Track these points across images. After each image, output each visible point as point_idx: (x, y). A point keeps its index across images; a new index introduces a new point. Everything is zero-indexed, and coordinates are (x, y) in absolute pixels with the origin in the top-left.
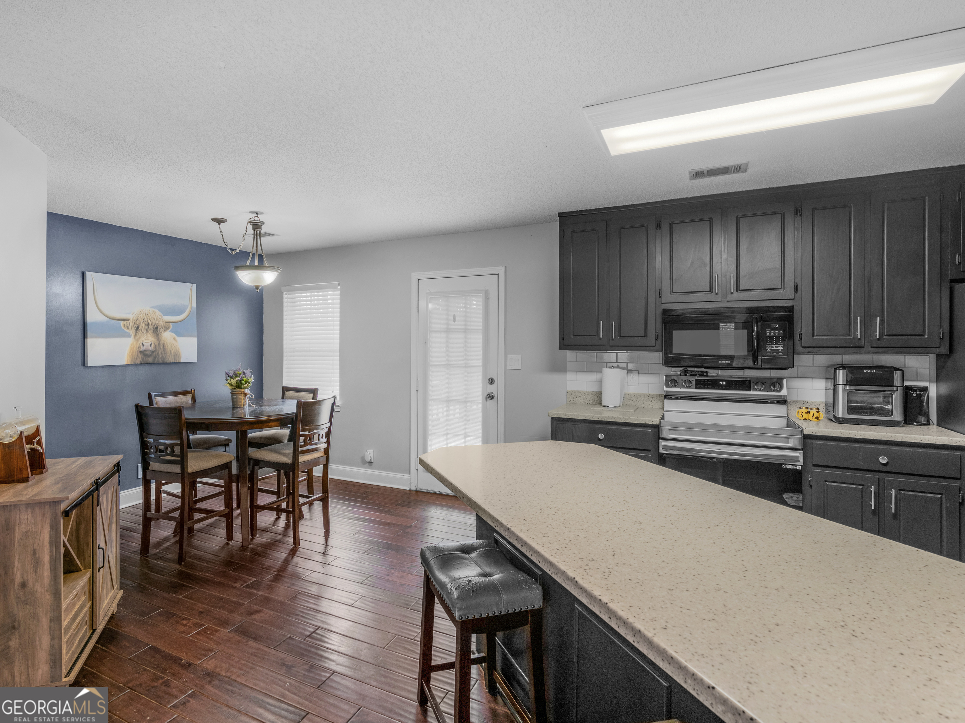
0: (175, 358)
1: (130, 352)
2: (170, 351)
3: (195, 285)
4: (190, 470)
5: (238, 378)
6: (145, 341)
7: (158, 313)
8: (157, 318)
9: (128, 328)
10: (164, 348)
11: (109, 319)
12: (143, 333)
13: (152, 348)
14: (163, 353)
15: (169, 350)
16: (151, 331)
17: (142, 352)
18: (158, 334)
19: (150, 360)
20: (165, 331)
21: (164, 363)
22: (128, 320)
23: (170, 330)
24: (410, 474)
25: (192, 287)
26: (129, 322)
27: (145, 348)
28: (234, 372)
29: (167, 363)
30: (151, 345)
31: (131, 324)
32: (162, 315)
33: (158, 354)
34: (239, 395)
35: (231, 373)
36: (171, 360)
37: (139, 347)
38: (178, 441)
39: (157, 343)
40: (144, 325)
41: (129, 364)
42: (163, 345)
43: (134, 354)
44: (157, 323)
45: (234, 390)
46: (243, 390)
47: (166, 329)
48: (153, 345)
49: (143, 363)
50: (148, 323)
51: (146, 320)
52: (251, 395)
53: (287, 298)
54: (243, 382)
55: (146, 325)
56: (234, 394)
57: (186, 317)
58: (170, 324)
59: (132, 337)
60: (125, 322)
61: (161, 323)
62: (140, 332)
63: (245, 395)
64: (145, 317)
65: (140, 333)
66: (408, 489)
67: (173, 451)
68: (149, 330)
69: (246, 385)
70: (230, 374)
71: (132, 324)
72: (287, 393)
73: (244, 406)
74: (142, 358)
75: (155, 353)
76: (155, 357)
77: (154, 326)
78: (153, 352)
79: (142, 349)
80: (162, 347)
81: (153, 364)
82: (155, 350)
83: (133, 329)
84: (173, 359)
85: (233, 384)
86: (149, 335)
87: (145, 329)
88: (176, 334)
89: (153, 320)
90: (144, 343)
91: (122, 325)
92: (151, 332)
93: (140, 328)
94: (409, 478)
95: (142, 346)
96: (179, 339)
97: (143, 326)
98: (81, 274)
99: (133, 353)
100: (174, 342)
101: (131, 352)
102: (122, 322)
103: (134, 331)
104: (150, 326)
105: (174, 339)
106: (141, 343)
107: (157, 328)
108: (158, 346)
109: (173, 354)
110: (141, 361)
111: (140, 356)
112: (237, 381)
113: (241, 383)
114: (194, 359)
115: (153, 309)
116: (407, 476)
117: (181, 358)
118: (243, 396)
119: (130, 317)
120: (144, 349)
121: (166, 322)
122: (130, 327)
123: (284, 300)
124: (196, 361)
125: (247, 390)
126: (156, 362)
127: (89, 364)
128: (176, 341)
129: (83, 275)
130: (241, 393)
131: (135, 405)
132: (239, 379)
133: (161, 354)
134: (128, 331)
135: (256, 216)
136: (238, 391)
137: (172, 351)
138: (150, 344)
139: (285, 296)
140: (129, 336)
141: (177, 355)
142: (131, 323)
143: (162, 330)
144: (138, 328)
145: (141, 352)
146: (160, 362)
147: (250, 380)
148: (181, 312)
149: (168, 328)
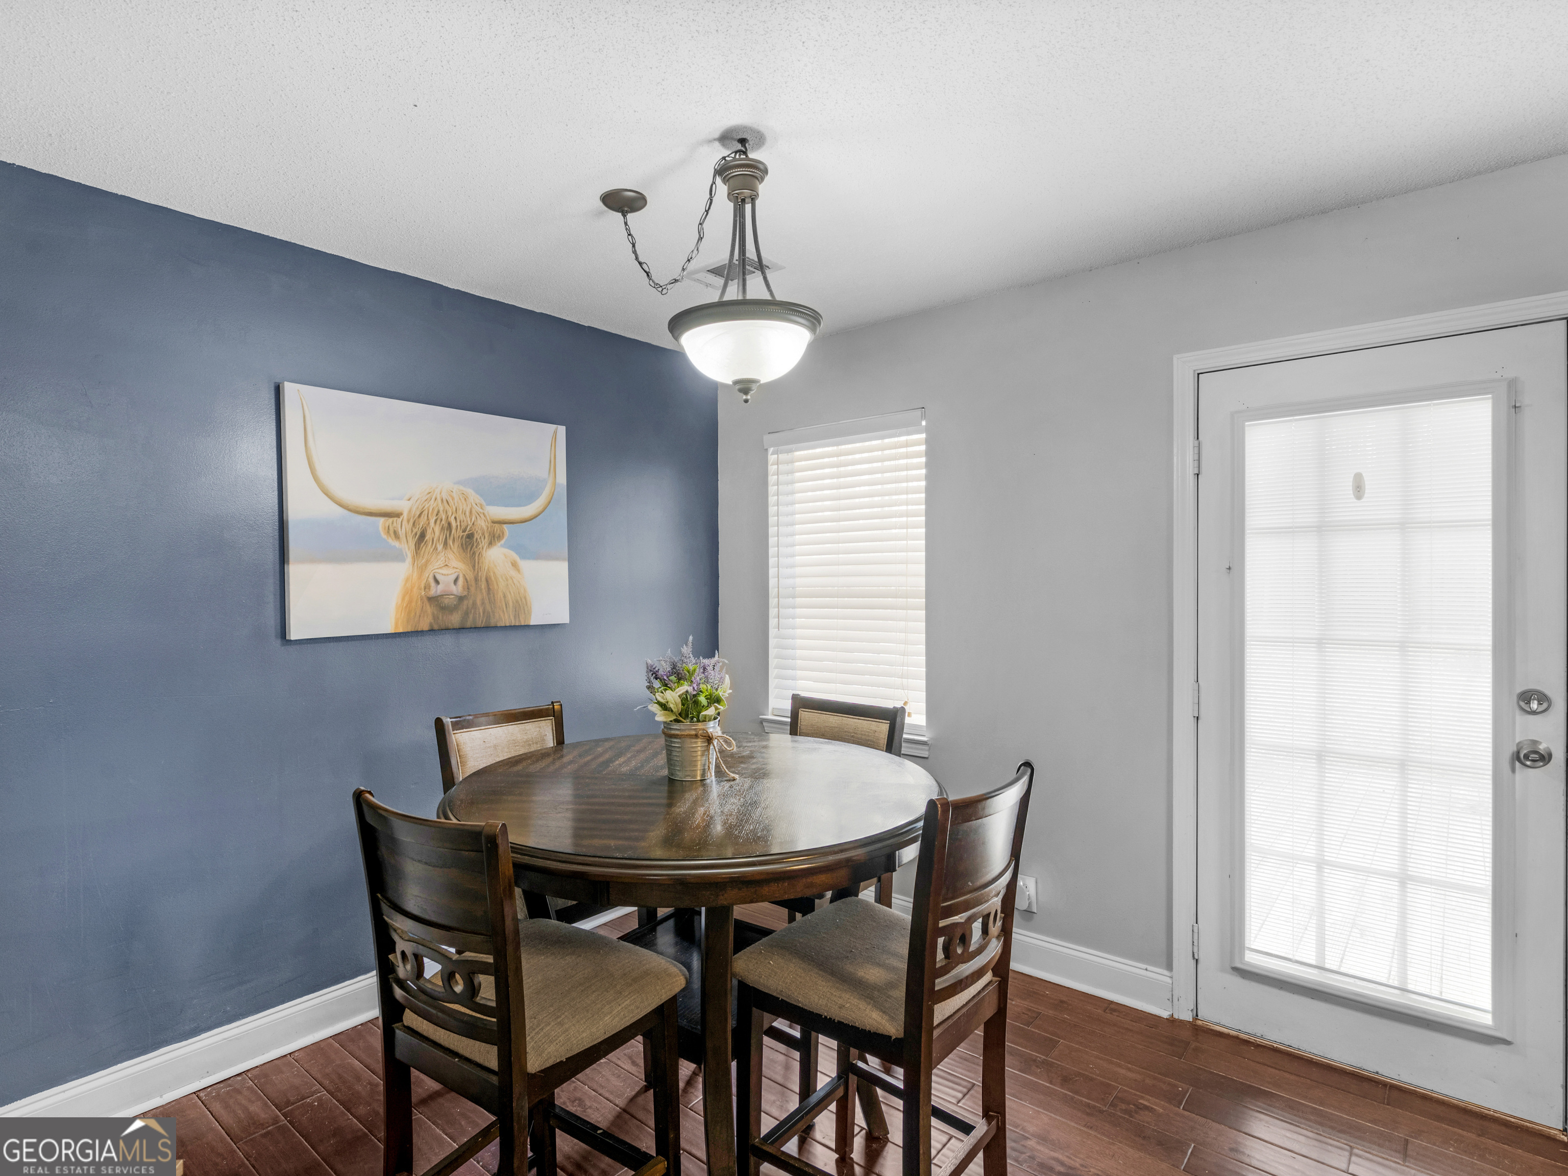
0: (517, 616)
1: (403, 599)
2: (505, 597)
3: (562, 430)
4: (534, 1063)
5: (685, 687)
6: (440, 571)
7: (474, 497)
8: (471, 512)
9: (396, 536)
10: (489, 589)
11: (346, 512)
12: (436, 549)
13: (458, 590)
14: (487, 601)
15: (500, 594)
16: (456, 544)
17: (433, 600)
18: (474, 553)
19: (455, 619)
20: (491, 544)
21: (489, 628)
22: (398, 515)
23: (502, 542)
24: (1169, 966)
25: (555, 433)
26: (399, 520)
27: (440, 589)
28: (674, 666)
29: (496, 628)
30: (456, 581)
31: (404, 527)
32: (484, 503)
33: (474, 604)
34: (688, 740)
35: (664, 668)
36: (507, 619)
37: (427, 587)
38: (490, 959)
39: (470, 576)
40: (437, 529)
41: (401, 630)
42: (487, 581)
43: (414, 604)
44: (470, 524)
45: (676, 726)
46: (700, 726)
47: (494, 538)
48: (461, 582)
49: (436, 627)
50: (449, 524)
51: (444, 517)
52: (726, 741)
53: (777, 463)
54: (702, 699)
55: (442, 529)
56: (676, 736)
57: (541, 509)
58: (505, 526)
59: (409, 559)
60: (391, 520)
61: (482, 524)
62: (429, 548)
63: (709, 739)
64: (441, 509)
65: (427, 549)
66: (1165, 1014)
67: (473, 989)
68: (450, 542)
69: (711, 711)
70: (661, 672)
71: (407, 527)
72: (805, 716)
73: (703, 774)
74: (433, 614)
75: (465, 602)
76: (467, 614)
77: (464, 531)
78: (461, 599)
79: (435, 591)
80: (483, 585)
81: (461, 629)
82: (465, 593)
83: (410, 539)
84: (512, 618)
85: (672, 706)
86: (451, 556)
87: (442, 538)
88: (518, 553)
89: (460, 516)
90: (438, 577)
91: (381, 529)
92: (455, 547)
93: (428, 537)
94: (1169, 981)
95: (433, 584)
96: (524, 565)
97: (435, 532)
98: (273, 389)
99: (410, 602)
100: (513, 573)
101: (407, 599)
102: (382, 520)
103: (412, 544)
104: (453, 531)
105: (514, 565)
106: (431, 577)
107: (470, 536)
108: (473, 583)
109: (511, 604)
110: (431, 624)
111: (429, 609)
112: (684, 699)
113: (696, 703)
114: (562, 616)
115: (461, 488)
116: (1158, 974)
117: (530, 613)
118: (700, 744)
119: (404, 506)
120: (439, 593)
121: (494, 522)
122: (402, 533)
123: (770, 467)
124: (568, 622)
125: (711, 724)
126: (469, 625)
127: (295, 634)
128: (518, 570)
129: (278, 391)
130: (696, 736)
131: (354, 793)
132: (690, 689)
133: (483, 603)
134: (396, 544)
135: (740, 151)
136: (686, 727)
137: (509, 597)
138: (453, 577)
139: (772, 458)
140: (398, 557)
141: (521, 605)
142: (405, 523)
143: (484, 543)
144: (422, 536)
145: (431, 599)
146: (479, 624)
147: (720, 693)
148: (531, 498)
149: (500, 538)
